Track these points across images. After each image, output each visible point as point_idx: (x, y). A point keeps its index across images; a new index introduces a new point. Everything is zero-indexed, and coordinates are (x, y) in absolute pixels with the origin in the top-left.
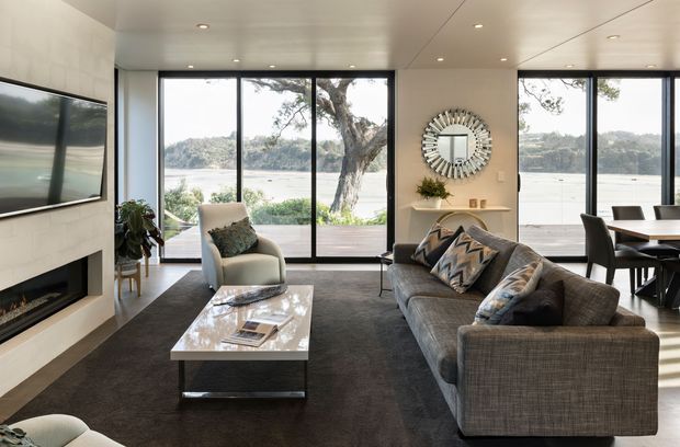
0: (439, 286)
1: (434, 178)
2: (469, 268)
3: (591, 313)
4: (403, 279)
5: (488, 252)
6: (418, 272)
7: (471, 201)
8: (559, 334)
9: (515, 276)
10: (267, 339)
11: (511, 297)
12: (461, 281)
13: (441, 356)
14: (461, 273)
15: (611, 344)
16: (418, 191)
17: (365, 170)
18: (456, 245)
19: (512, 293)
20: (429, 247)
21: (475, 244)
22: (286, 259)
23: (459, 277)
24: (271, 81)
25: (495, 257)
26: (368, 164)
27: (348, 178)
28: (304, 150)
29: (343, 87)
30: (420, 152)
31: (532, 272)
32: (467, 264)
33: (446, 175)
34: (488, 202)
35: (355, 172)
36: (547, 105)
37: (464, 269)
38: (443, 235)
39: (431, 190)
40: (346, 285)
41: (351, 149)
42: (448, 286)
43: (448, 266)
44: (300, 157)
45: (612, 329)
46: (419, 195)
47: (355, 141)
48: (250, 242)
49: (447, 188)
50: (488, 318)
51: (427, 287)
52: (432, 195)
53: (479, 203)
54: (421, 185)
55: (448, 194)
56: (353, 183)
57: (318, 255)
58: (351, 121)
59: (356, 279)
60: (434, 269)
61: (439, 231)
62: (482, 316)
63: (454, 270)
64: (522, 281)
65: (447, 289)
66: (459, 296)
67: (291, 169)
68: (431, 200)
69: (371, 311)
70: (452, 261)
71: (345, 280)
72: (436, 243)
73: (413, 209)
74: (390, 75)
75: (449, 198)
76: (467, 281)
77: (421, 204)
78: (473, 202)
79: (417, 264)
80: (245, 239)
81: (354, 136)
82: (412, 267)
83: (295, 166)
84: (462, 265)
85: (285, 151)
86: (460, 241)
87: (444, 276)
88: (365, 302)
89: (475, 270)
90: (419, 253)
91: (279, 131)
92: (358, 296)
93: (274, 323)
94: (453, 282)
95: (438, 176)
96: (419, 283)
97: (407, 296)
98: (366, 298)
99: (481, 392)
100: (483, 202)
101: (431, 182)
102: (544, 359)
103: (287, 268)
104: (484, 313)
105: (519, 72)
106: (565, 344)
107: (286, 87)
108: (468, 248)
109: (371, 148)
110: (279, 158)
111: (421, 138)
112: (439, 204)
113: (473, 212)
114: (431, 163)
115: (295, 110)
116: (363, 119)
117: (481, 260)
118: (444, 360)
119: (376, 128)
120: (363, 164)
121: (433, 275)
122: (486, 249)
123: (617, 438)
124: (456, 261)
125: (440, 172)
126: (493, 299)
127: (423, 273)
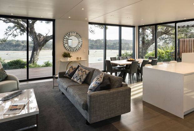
0: (74, 83)
1: (67, 52)
2: (83, 77)
3: (117, 85)
4: (63, 82)
5: (87, 72)
6: (67, 80)
7: (77, 58)
8: (112, 91)
9: (98, 77)
10: (22, 110)
11: (99, 83)
12: (81, 81)
13: (82, 103)
14: (81, 78)
15: (122, 91)
16: (62, 56)
17: (40, 50)
18: (78, 71)
19: (99, 82)
20: (70, 72)
21: (84, 70)
22: (19, 81)
23: (80, 79)
24: (4, 19)
25: (89, 73)
26: (42, 48)
27: (35, 53)
28: (15, 44)
29: (33, 23)
30: (63, 44)
31: (102, 76)
32: (82, 76)
33: (70, 51)
34: (82, 58)
35: (37, 50)
36: (91, 31)
37: (81, 77)
38: (73, 68)
39: (66, 55)
40: (41, 87)
41: (36, 43)
42: (77, 83)
43: (77, 77)
44: (13, 46)
45: (122, 88)
46: (63, 57)
47: (37, 40)
48: (4, 77)
49: (71, 55)
50: (92, 90)
51: (71, 84)
52: (67, 57)
53: (79, 58)
54: (63, 54)
55: (71, 56)
56: (37, 54)
57: (29, 78)
58: (36, 34)
59: (44, 84)
60: (72, 78)
61: (72, 67)
62: (90, 90)
63: (78, 78)
64: (100, 78)
65: (77, 84)
66: (80, 85)
67: (10, 50)
68: (66, 58)
69: (52, 94)
70: (78, 75)
71: (41, 85)
72: (72, 71)
73: (61, 61)
74: (53, 20)
75: (71, 57)
76: (82, 80)
77: (63, 60)
78: (78, 58)
79: (66, 77)
80: (2, 75)
81: (37, 39)
82: (65, 79)
83: (11, 49)
84: (81, 76)
85: (7, 44)
86: (79, 69)
87: (75, 80)
88: (49, 91)
89: (84, 77)
90: (66, 74)
91: (7, 37)
92: (46, 90)
93: (23, 104)
94: (78, 81)
95: (68, 51)
96: (69, 83)
97: (66, 87)
98: (49, 90)
99: (94, 110)
100: (80, 58)
101: (66, 53)
102: (109, 98)
103: (20, 84)
104: (91, 89)
105: (89, 22)
106: (113, 93)
107: (11, 21)
108: (82, 71)
109: (42, 43)
110: (5, 46)
111: (63, 40)
112: (69, 59)
113: (78, 61)
114: (66, 47)
115: (14, 29)
116: (39, 34)
117: (86, 74)
118: (83, 104)
119: (44, 37)
120: (40, 48)
121: (72, 80)
122: (87, 71)
123: (122, 115)
124: (79, 75)
125: (69, 50)
126: (93, 84)
127: (69, 80)
